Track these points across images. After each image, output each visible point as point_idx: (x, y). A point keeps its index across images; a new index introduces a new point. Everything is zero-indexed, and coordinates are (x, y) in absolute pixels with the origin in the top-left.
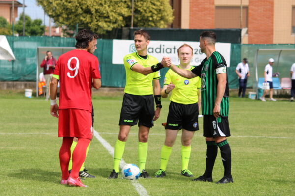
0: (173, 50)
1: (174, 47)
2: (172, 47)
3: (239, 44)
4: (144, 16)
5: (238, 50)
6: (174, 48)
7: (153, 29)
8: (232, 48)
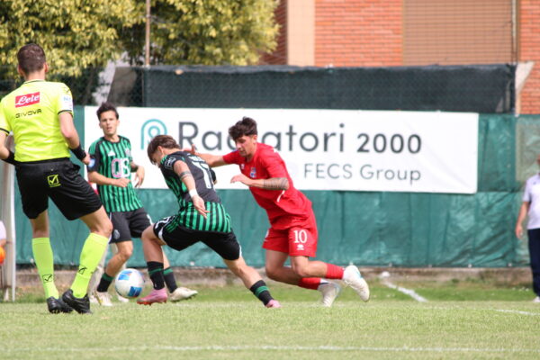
0: (285, 140)
1: (291, 128)
2: (284, 130)
3: (507, 116)
4: (187, 25)
5: (503, 136)
6: (291, 134)
7: (218, 68)
8: (484, 130)
